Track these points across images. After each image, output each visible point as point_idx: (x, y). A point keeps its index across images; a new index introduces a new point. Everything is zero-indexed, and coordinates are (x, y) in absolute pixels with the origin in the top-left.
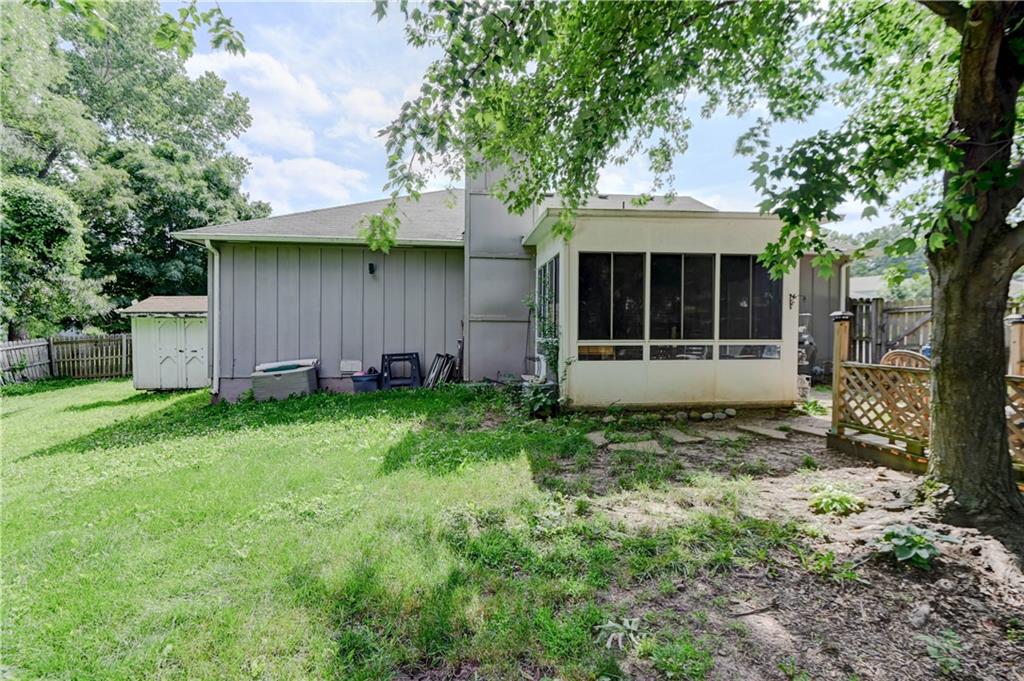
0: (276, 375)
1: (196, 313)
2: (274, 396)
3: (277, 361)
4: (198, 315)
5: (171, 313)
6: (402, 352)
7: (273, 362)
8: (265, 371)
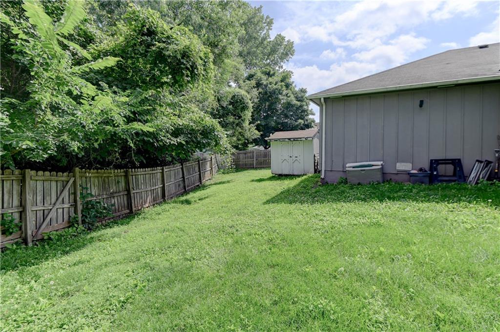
0: (362, 170)
1: (298, 138)
2: (360, 182)
3: (356, 162)
4: (299, 139)
5: (288, 139)
6: (444, 158)
7: (354, 162)
8: (353, 167)
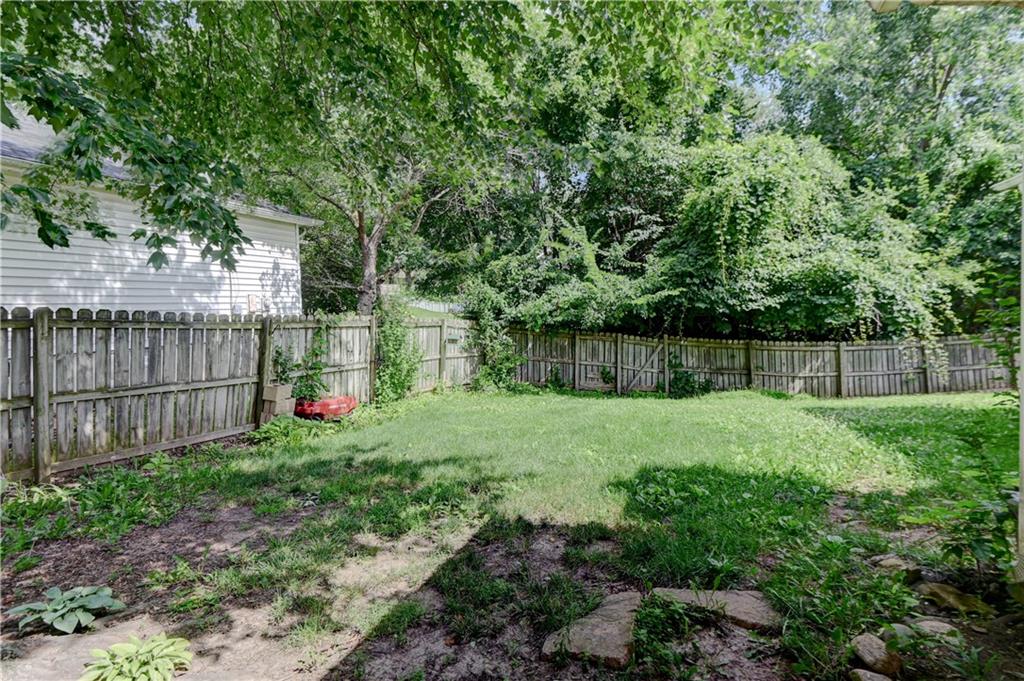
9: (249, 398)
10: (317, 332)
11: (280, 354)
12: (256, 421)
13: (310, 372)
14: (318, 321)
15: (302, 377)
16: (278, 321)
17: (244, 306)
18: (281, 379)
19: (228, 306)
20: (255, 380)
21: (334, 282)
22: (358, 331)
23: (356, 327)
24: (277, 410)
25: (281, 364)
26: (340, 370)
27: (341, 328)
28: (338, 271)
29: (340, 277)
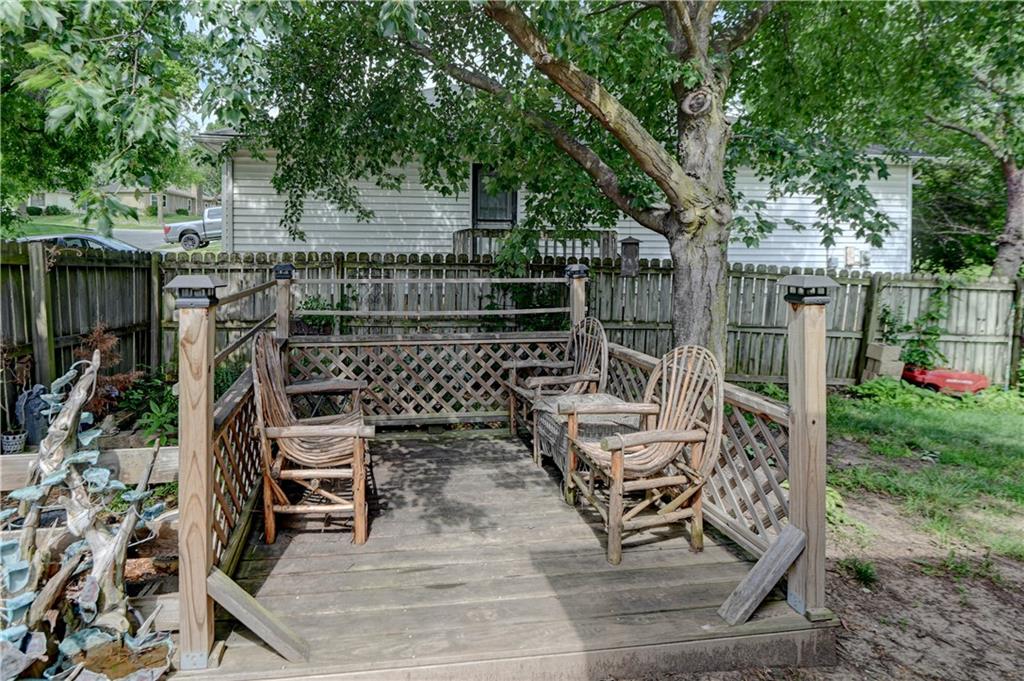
9: (850, 354)
10: (936, 292)
11: (888, 313)
12: (857, 376)
13: (923, 337)
14: (937, 281)
15: (912, 341)
16: (889, 278)
17: (842, 259)
18: (887, 339)
19: (825, 259)
20: (859, 336)
21: (956, 226)
22: (995, 295)
23: (993, 291)
24: (883, 369)
25: (889, 324)
26: (965, 339)
27: (969, 290)
28: (964, 211)
29: (966, 220)
